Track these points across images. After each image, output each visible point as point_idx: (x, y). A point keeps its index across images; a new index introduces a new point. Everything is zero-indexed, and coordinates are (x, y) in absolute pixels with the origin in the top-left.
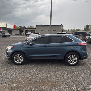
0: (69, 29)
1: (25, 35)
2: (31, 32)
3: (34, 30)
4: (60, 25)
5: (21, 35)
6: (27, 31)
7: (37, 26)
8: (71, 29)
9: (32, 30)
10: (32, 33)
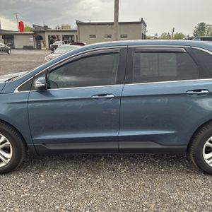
0: (156, 35)
1: (50, 49)
2: (63, 39)
3: (72, 36)
4: (140, 20)
5: (39, 48)
6: (54, 37)
7: (79, 24)
8: (162, 35)
9: (66, 36)
10: (66, 43)
